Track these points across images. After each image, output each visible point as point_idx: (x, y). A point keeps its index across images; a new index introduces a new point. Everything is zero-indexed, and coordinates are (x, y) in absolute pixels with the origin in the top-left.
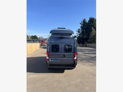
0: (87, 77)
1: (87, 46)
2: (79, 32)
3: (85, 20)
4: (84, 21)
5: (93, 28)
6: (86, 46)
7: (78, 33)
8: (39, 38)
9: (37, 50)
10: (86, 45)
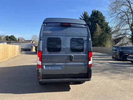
0: (112, 96)
3: (87, 13)
4: (85, 15)
5: (98, 25)
8: (19, 39)
9: (16, 56)
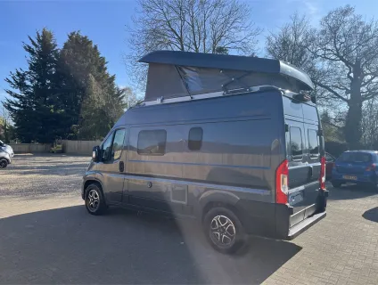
1: (68, 150)
2: (21, 85)
3: (51, 36)
5: (93, 79)
6: (63, 152)
7: (18, 91)
10: (64, 147)
